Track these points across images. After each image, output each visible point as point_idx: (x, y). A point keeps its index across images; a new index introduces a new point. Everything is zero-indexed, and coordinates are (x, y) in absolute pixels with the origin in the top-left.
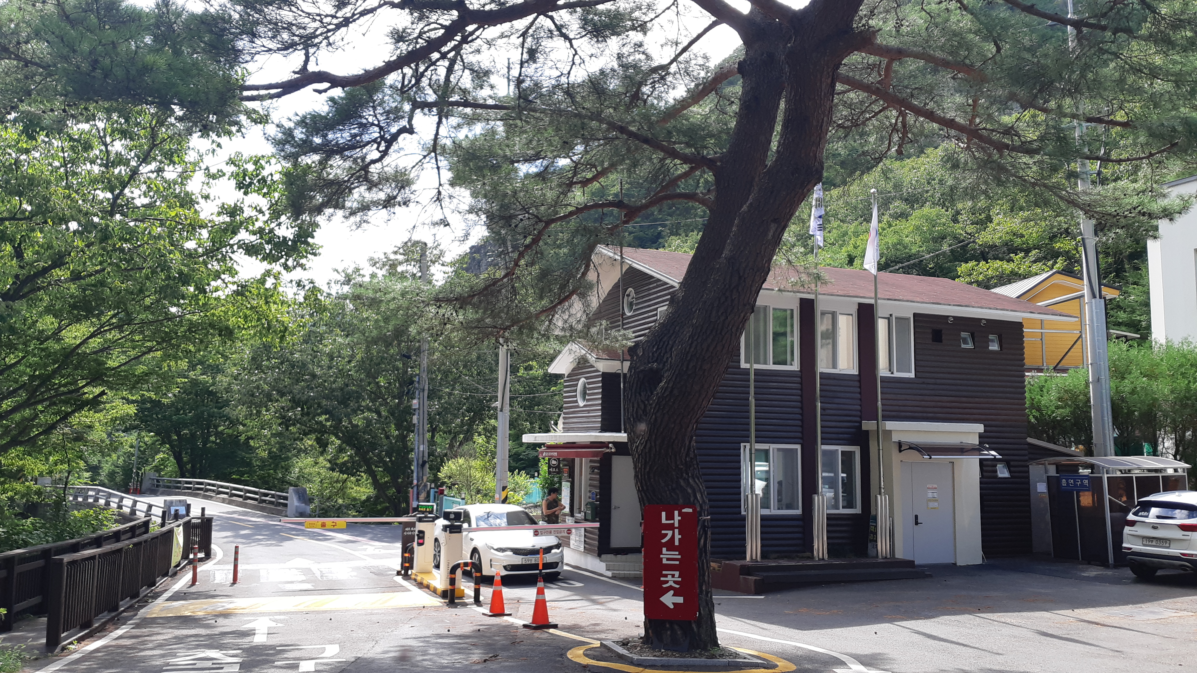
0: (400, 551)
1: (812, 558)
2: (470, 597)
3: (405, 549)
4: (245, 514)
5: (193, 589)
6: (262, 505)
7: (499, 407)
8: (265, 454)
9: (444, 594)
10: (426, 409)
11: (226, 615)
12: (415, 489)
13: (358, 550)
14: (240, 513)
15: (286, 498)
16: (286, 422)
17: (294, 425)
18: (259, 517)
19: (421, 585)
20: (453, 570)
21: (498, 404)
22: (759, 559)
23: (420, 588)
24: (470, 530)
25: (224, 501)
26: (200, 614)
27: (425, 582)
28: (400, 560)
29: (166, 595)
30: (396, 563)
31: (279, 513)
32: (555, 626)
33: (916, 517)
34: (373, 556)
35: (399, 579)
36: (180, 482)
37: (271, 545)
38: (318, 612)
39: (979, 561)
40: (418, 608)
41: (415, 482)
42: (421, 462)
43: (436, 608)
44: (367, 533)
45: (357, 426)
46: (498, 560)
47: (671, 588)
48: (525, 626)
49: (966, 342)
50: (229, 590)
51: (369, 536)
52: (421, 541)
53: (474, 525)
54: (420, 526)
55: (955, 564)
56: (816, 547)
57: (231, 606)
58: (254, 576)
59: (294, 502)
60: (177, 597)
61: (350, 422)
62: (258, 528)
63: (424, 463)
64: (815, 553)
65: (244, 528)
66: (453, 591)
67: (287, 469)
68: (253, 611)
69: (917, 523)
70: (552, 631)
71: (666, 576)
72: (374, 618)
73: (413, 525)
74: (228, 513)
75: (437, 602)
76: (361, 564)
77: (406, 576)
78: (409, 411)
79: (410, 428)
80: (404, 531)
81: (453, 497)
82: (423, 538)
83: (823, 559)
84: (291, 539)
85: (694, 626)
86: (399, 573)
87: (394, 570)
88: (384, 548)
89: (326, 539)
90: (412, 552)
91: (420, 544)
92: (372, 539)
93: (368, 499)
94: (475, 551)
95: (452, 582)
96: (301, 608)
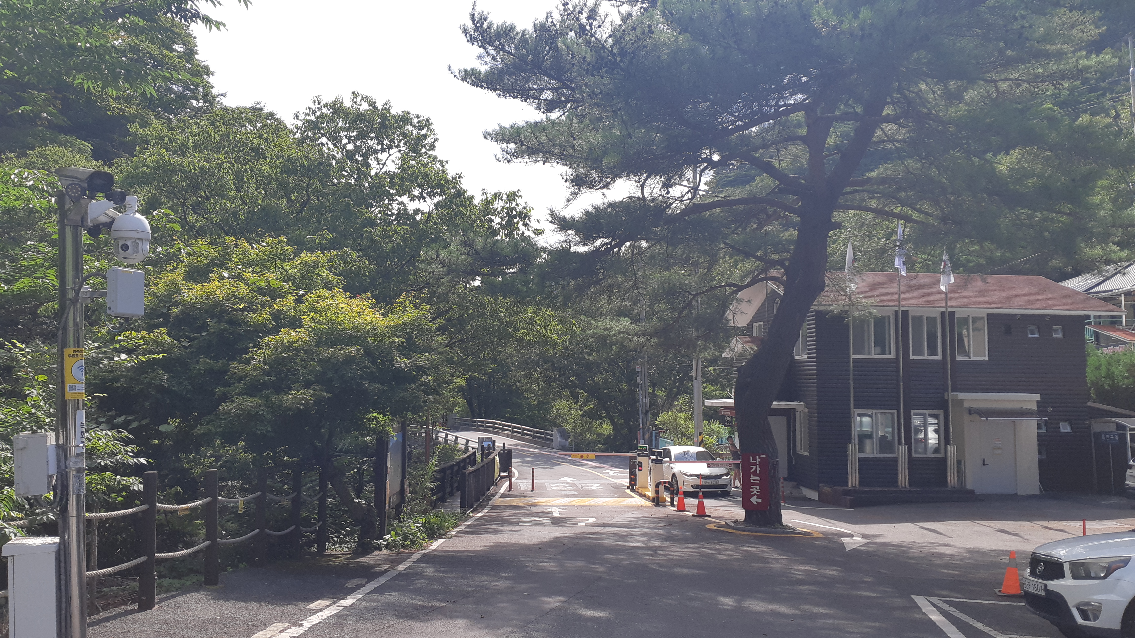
0: (628, 475)
1: (897, 486)
2: (668, 502)
3: (631, 473)
4: (525, 446)
5: (510, 493)
6: (535, 440)
7: (694, 376)
8: (535, 402)
9: (653, 500)
10: (646, 372)
11: (535, 505)
12: (641, 431)
13: (604, 473)
14: (522, 446)
15: (552, 435)
16: (548, 380)
17: (554, 382)
18: (534, 448)
19: (641, 495)
20: (657, 485)
21: (693, 374)
22: (857, 486)
23: (640, 496)
24: (671, 462)
25: (508, 436)
26: (521, 504)
27: (643, 493)
28: (628, 480)
29: (498, 495)
30: (626, 482)
31: (548, 446)
32: (709, 516)
33: (984, 460)
34: (612, 477)
35: (628, 491)
36: (475, 421)
37: (547, 468)
38: (583, 506)
39: (1038, 493)
40: (638, 506)
41: (641, 425)
42: (644, 411)
43: (648, 507)
44: (609, 462)
45: (598, 383)
46: (688, 482)
47: (755, 494)
48: (693, 515)
49: (1032, 333)
50: (531, 494)
51: (610, 464)
52: (640, 468)
53: (673, 459)
54: (639, 459)
55: (1016, 494)
56: (900, 479)
57: (536, 501)
58: (543, 487)
59: (557, 438)
60: (503, 496)
61: (593, 380)
62: (535, 456)
63: (647, 411)
64: (899, 483)
65: (528, 457)
66: (658, 498)
67: (548, 411)
68: (549, 504)
69: (984, 464)
70: (706, 518)
71: (753, 488)
72: (613, 509)
73: (635, 458)
74: (513, 445)
75: (649, 504)
76: (606, 482)
77: (633, 490)
78: (634, 373)
79: (637, 385)
80: (630, 462)
81: (666, 438)
82: (641, 467)
83: (905, 487)
84: (559, 465)
85: (767, 513)
86: (628, 488)
87: (625, 486)
88: (620, 472)
89: (582, 465)
90: (635, 475)
91: (639, 470)
92: (612, 466)
93: (609, 436)
94: (674, 475)
95: (657, 492)
96: (573, 503)
